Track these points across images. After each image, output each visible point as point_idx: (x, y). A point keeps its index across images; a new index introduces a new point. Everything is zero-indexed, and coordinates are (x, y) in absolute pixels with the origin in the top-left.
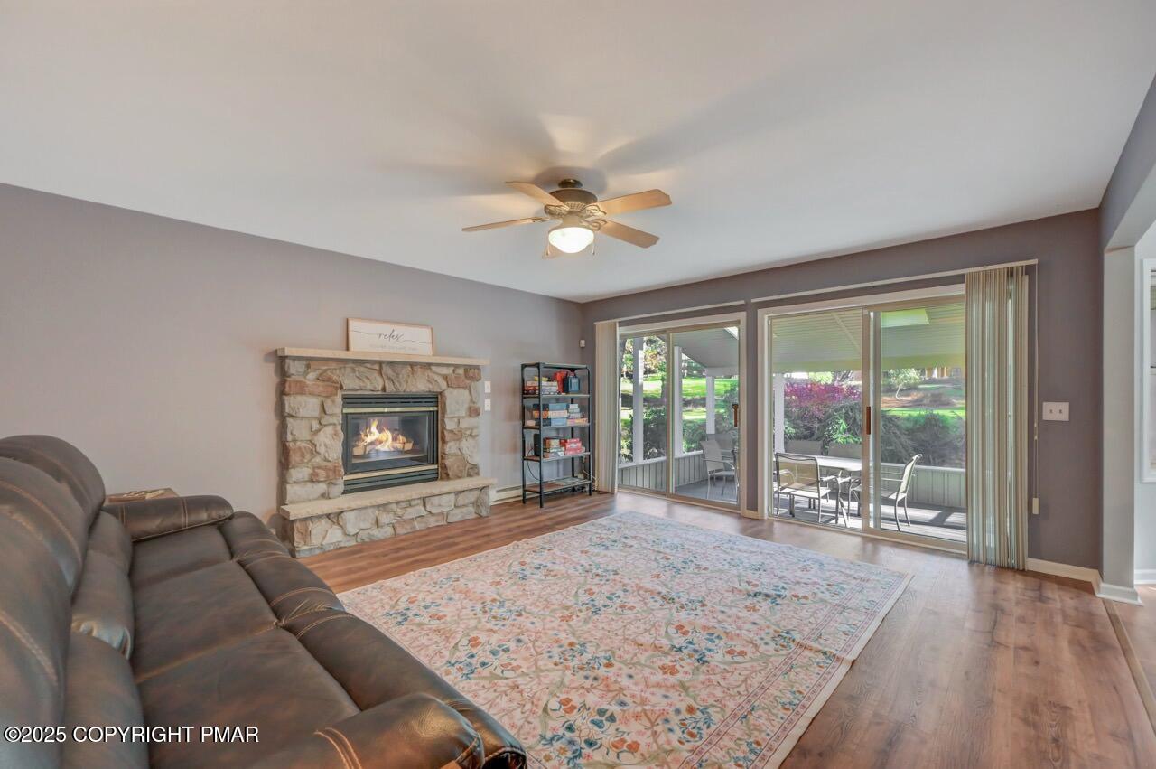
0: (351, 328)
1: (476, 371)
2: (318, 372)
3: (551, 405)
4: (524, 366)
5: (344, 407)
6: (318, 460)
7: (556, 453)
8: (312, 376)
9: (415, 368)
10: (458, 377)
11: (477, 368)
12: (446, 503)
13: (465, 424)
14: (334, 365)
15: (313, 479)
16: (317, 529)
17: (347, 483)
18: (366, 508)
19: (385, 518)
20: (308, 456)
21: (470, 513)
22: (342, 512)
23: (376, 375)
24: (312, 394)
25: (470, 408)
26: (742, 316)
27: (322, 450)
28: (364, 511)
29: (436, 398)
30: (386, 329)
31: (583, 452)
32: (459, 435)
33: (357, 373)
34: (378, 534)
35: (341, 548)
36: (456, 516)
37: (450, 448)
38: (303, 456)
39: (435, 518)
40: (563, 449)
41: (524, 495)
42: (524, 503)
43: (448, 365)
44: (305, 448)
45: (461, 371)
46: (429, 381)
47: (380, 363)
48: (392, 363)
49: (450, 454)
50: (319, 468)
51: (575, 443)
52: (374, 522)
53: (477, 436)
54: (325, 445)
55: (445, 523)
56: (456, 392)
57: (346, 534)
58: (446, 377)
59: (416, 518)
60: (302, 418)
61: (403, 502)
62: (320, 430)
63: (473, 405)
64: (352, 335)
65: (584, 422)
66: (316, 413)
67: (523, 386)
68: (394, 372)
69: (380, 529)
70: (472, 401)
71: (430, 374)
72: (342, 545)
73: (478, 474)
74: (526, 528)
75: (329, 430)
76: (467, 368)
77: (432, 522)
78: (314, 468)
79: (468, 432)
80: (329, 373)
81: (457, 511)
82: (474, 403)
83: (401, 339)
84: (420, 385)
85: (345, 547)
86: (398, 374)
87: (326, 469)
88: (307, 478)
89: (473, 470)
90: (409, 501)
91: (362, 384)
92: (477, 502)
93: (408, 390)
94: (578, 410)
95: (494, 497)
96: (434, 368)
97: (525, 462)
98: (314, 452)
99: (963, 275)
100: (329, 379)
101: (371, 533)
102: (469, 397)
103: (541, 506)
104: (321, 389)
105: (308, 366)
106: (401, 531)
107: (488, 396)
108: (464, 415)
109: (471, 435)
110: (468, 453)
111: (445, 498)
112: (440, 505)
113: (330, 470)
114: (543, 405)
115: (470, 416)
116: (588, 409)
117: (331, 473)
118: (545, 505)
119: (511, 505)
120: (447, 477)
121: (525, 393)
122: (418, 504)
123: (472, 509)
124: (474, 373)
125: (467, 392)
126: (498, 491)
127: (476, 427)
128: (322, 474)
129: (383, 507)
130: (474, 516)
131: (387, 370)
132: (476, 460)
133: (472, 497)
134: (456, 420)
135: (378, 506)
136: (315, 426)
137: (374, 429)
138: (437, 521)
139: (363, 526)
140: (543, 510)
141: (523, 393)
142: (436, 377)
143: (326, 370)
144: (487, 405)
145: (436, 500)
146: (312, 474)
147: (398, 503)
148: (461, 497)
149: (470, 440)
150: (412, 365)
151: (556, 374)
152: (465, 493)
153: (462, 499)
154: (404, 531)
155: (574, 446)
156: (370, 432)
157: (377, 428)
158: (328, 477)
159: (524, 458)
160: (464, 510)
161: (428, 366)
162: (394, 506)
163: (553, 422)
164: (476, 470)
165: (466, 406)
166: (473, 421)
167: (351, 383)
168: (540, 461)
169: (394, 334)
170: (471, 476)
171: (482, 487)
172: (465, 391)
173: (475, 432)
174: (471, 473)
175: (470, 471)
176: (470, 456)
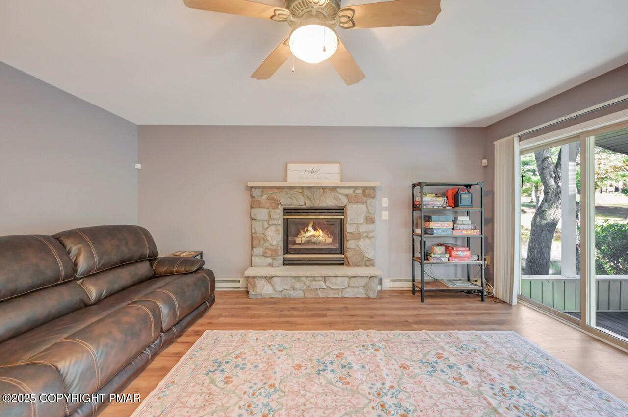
0: (288, 168)
1: (372, 191)
2: (268, 195)
3: (433, 217)
4: (414, 186)
5: (284, 215)
6: (267, 244)
8: (265, 197)
9: (325, 190)
10: (356, 196)
11: (374, 188)
12: (341, 283)
13: (363, 228)
14: (276, 191)
15: (265, 255)
16: (260, 283)
17: (285, 259)
18: (286, 277)
19: (298, 285)
20: (262, 242)
21: (360, 292)
22: (273, 277)
23: (301, 196)
24: (264, 207)
25: (367, 217)
27: (269, 239)
28: (285, 278)
29: (341, 210)
30: (309, 167)
31: (477, 261)
32: (357, 236)
33: (289, 195)
34: (294, 294)
35: (272, 298)
36: (349, 293)
37: (350, 244)
38: (259, 242)
39: (332, 292)
40: (448, 255)
41: (413, 287)
42: (413, 294)
43: (349, 188)
44: (260, 237)
45: (359, 191)
46: (334, 199)
47: (302, 188)
48: (309, 188)
49: (350, 249)
50: (268, 249)
52: (291, 286)
53: (372, 237)
54: (271, 236)
55: (341, 297)
56: (355, 206)
57: (275, 290)
58: (347, 196)
59: (320, 289)
60: (259, 221)
61: (309, 277)
62: (268, 228)
63: (369, 215)
64: (288, 172)
65: (478, 233)
66: (267, 218)
67: (413, 202)
68: (311, 193)
69: (295, 292)
70: (368, 212)
71: (336, 194)
72: (273, 296)
73: (373, 265)
74: (386, 319)
75: (273, 228)
76: (364, 189)
77: (331, 294)
78: (266, 249)
79: (365, 235)
80: (273, 195)
81: (349, 290)
82: (371, 214)
83: (318, 173)
84: (329, 201)
85: (274, 298)
86: (313, 195)
87: (271, 249)
88: (261, 254)
89: (369, 262)
90: (314, 277)
91: (292, 201)
92: (366, 286)
93: (321, 205)
94: (469, 222)
95: (387, 284)
96: (338, 190)
97: (414, 262)
98: (265, 240)
100: (273, 199)
101: (290, 292)
102: (366, 209)
103: (423, 301)
104: (269, 204)
105: (263, 191)
106: (309, 295)
107: (385, 209)
108: (362, 222)
109: (367, 236)
110: (365, 249)
111: (339, 280)
112: (336, 284)
113: (273, 250)
114: (428, 217)
115: (367, 223)
117: (274, 253)
118: (426, 300)
119: (401, 293)
120: (348, 265)
121: (415, 206)
122: (320, 280)
123: (361, 290)
124: (370, 193)
126: (392, 281)
127: (372, 231)
128: (269, 253)
129: (297, 278)
130: (364, 296)
131: (307, 193)
132: (370, 255)
133: (363, 282)
134: (355, 225)
135: (295, 277)
136: (266, 225)
137: (310, 228)
138: (334, 294)
139: (285, 287)
140: (423, 305)
141: (413, 207)
142: (340, 196)
143: (272, 194)
144: (384, 215)
145: (333, 280)
146: (264, 252)
147: (307, 277)
148: (353, 280)
149: (367, 241)
150: (324, 188)
151: (448, 191)
152: (356, 278)
153: (353, 282)
154: (310, 296)
155: (461, 254)
156: (307, 230)
157: (312, 227)
158: (272, 255)
159: (413, 258)
160: (355, 290)
161: (334, 189)
162: (304, 279)
163: (435, 231)
164: (372, 263)
165: (363, 216)
166: (370, 227)
167: (286, 201)
168: (422, 263)
169: (315, 170)
170: (367, 266)
171: (370, 276)
172: (363, 206)
173: (371, 235)
174: (368, 264)
175: (367, 262)
176: (366, 252)
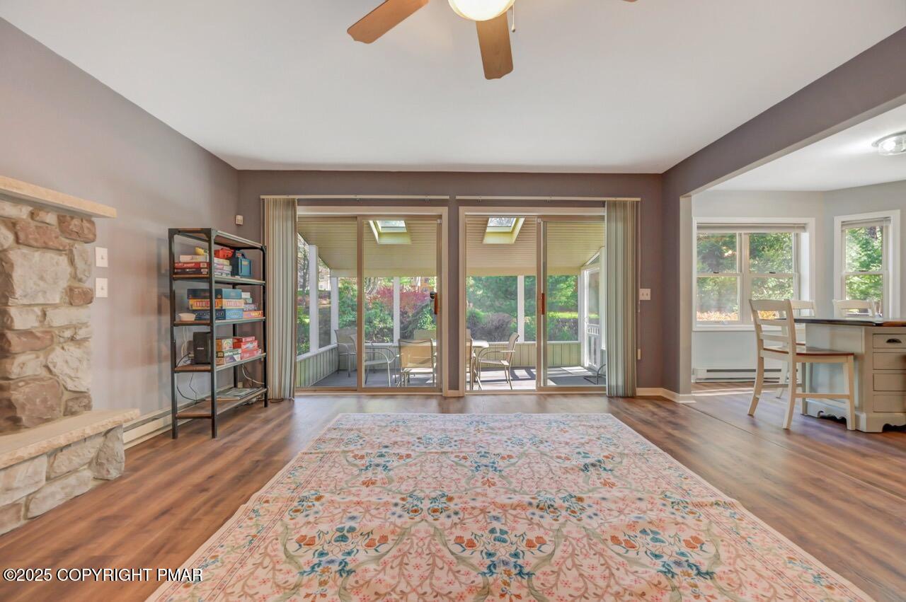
1: (86, 224)
3: (223, 291)
4: (172, 233)
7: (232, 358)
10: (41, 228)
11: (87, 217)
13: (59, 318)
21: (85, 480)
25: (70, 289)
26: (444, 211)
31: (259, 354)
32: (45, 340)
36: (53, 497)
40: (238, 351)
41: (174, 424)
42: (174, 436)
43: (20, 200)
45: (49, 217)
49: (22, 379)
51: (251, 342)
53: (86, 339)
55: (23, 521)
56: (37, 256)
58: (13, 224)
63: (76, 284)
65: (256, 315)
67: (172, 262)
70: (75, 277)
73: (88, 407)
76: (66, 216)
79: (68, 334)
81: (55, 487)
82: (80, 280)
89: (78, 402)
92: (98, 457)
94: (250, 300)
97: (175, 375)
99: (604, 202)
102: (69, 269)
103: (214, 435)
107: (102, 272)
108: (57, 301)
109: (72, 339)
110: (67, 371)
114: (216, 290)
115: (71, 304)
116: (261, 300)
118: (219, 431)
121: (176, 272)
123: (87, 474)
124: (82, 228)
125: (63, 260)
127: (85, 324)
130: (92, 484)
132: (86, 381)
133: (89, 451)
134: (37, 310)
141: (172, 273)
144: (101, 287)
148: (62, 457)
149: (71, 348)
152: (73, 448)
153: (63, 464)
155: (250, 346)
159: (174, 369)
160: (72, 480)
163: (228, 314)
164: (86, 401)
165: (64, 284)
166: (78, 313)
168: (211, 371)
170: (73, 413)
171: (103, 430)
172: (61, 258)
173: (82, 334)
174: (76, 408)
175: (70, 404)
176: (71, 378)
